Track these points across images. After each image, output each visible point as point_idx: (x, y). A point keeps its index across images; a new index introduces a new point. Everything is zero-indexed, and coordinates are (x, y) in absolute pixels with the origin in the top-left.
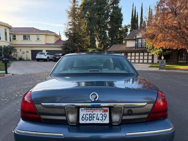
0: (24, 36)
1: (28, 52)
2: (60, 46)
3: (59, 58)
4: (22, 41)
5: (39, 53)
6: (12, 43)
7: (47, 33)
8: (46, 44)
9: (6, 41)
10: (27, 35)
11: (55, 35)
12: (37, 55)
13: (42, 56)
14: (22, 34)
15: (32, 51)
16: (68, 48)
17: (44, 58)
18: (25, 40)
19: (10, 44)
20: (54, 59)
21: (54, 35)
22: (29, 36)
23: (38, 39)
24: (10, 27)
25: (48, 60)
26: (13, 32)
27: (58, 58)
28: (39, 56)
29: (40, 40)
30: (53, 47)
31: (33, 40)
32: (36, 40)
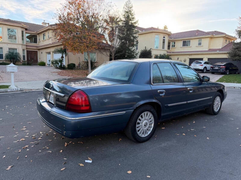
0: (183, 42)
1: (186, 60)
2: (226, 53)
3: (219, 68)
4: (181, 47)
5: (195, 61)
6: (170, 51)
7: (213, 35)
8: (210, 50)
9: (163, 49)
10: (187, 40)
11: (225, 36)
12: (192, 64)
13: (196, 66)
14: (181, 40)
15: (190, 59)
16: (238, 54)
17: (199, 69)
18: (184, 46)
19: (167, 52)
20: (212, 70)
21: (223, 37)
22: (189, 42)
23: (200, 44)
24: (170, 33)
25: (205, 71)
26: (173, 39)
27: (217, 68)
28: (194, 66)
29: (202, 45)
30: (219, 54)
31: (194, 46)
32: (198, 45)
